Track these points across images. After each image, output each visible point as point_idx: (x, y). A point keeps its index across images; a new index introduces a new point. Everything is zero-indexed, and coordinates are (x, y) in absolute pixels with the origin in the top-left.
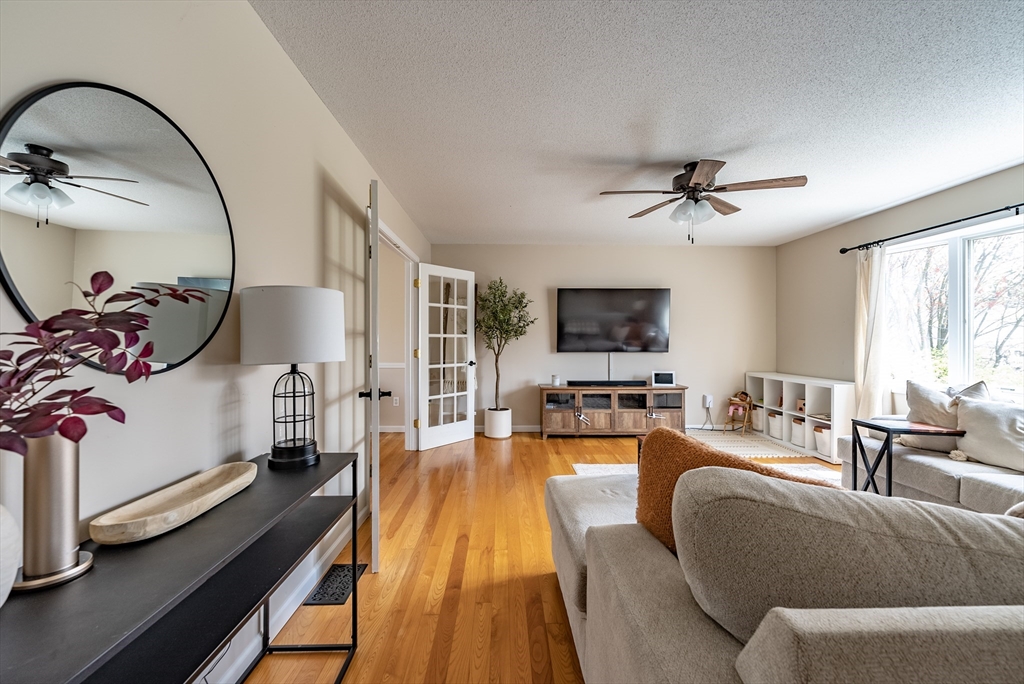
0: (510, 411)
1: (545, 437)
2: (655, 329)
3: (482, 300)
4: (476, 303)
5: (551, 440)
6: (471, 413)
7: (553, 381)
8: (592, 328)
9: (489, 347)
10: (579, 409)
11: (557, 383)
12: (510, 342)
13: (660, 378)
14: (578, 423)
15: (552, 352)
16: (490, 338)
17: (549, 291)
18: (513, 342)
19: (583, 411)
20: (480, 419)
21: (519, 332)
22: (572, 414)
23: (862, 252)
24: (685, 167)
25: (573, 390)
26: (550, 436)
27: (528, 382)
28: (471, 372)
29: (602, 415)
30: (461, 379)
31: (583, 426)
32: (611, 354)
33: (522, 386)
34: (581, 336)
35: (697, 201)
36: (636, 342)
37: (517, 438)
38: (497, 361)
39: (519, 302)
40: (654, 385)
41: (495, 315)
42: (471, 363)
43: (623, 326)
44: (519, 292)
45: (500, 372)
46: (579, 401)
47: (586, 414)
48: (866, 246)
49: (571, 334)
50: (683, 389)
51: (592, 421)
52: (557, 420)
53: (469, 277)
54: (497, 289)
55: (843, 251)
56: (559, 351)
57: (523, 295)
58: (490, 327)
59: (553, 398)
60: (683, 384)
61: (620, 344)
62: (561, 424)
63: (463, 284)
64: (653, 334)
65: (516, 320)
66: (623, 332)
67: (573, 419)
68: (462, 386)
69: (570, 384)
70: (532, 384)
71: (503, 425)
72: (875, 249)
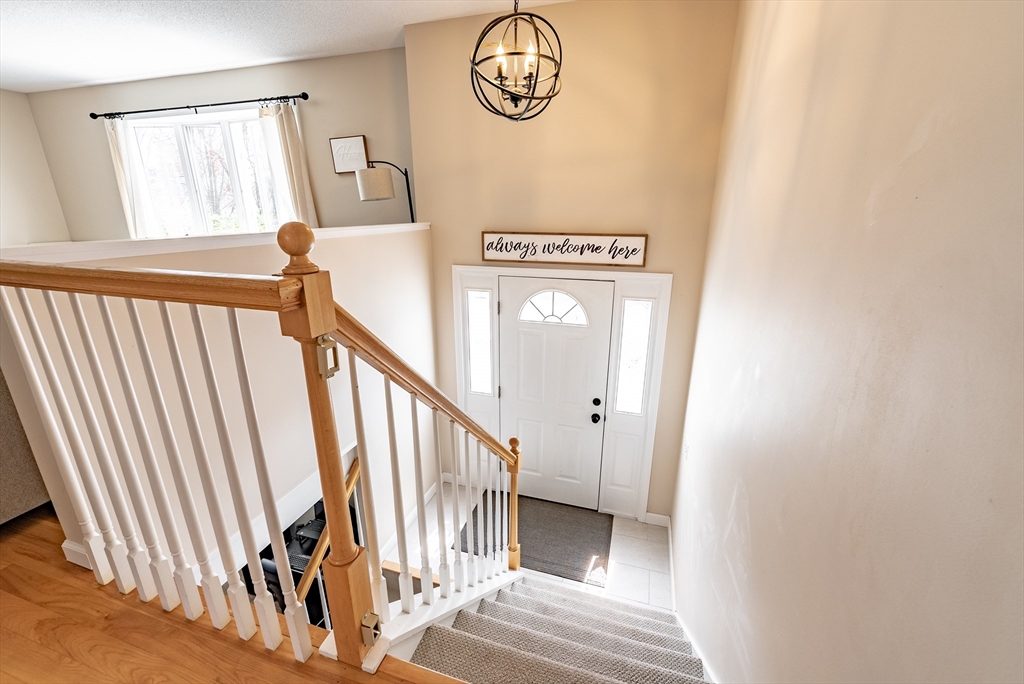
23: (107, 121)
48: (111, 116)
55: (94, 116)
72: (117, 120)
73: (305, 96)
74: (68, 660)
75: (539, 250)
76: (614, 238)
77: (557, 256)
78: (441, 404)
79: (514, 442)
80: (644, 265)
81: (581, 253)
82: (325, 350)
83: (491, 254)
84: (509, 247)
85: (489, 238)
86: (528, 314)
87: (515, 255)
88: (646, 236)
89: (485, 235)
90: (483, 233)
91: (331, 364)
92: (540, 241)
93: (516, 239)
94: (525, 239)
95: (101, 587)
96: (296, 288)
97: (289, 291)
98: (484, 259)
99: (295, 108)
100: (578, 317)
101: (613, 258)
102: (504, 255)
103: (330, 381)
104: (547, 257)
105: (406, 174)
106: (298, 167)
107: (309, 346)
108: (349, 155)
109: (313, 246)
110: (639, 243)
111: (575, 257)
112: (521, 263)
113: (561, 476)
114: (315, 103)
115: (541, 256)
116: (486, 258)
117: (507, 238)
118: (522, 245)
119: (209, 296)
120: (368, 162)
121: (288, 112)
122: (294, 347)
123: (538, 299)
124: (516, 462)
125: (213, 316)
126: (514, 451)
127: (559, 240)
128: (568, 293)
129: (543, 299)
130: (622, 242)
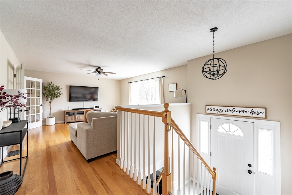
0: (55, 118)
1: (66, 123)
2: (97, 96)
3: (45, 87)
4: (43, 88)
5: (67, 124)
6: (41, 119)
7: (68, 109)
8: (79, 95)
9: (47, 100)
10: (76, 115)
11: (69, 109)
12: (54, 99)
13: (96, 107)
14: (75, 118)
15: (68, 101)
16: (47, 98)
17: (67, 86)
18: (55, 99)
19: (77, 116)
20: (44, 121)
21: (58, 96)
22: (74, 117)
23: (130, 84)
24: (98, 67)
25: (74, 111)
26: (67, 123)
27: (60, 110)
28: (41, 108)
29: (82, 116)
30: (37, 110)
31: (77, 119)
32: (84, 102)
33: (58, 111)
34: (76, 97)
35: (100, 74)
36: (92, 99)
37: (57, 125)
38: (50, 104)
39: (58, 88)
40: (95, 108)
41: (50, 92)
42: (41, 105)
43: (89, 95)
44: (57, 86)
45: (51, 107)
46: (76, 113)
47: (78, 116)
48: (131, 83)
49: (73, 97)
50: (101, 109)
51: (79, 118)
52: (69, 118)
53: (41, 81)
54: (50, 85)
55: (128, 83)
56: (70, 101)
57: (59, 87)
58: (48, 95)
59: (68, 113)
60: (101, 108)
61: (87, 100)
62: (70, 119)
63: (38, 83)
64: (96, 97)
65: (56, 93)
66: (89, 97)
67: (74, 118)
68: (38, 112)
69: (73, 109)
70: (61, 110)
71: (52, 121)
72: (132, 83)
73: (165, 76)
74: (116, 180)
75: (224, 111)
76: (252, 109)
77: (230, 113)
78: (191, 147)
79: (214, 169)
80: (266, 118)
81: (239, 113)
82: (169, 126)
83: (208, 111)
84: (214, 110)
85: (208, 107)
86: (220, 130)
87: (216, 112)
88: (266, 109)
89: (207, 106)
90: (206, 106)
91: (169, 129)
92: (224, 109)
93: (216, 108)
94: (219, 108)
95: (121, 169)
96: (166, 114)
97: (165, 114)
98: (206, 113)
99: (162, 79)
100: (239, 133)
101: (252, 115)
102: (212, 112)
103: (169, 132)
104: (227, 113)
105: (186, 91)
106: (162, 90)
107: (166, 125)
108: (173, 87)
109: (169, 107)
110: (263, 110)
111: (237, 114)
112: (218, 114)
113: (235, 192)
114: (167, 77)
115: (224, 113)
116: (207, 112)
117: (213, 107)
118: (218, 110)
119: (152, 114)
120: (177, 89)
121: (161, 80)
122: (163, 124)
123: (224, 126)
124: (215, 176)
125: (152, 118)
126: (214, 172)
127: (231, 108)
128: (235, 125)
129: (226, 126)
130: (255, 110)
